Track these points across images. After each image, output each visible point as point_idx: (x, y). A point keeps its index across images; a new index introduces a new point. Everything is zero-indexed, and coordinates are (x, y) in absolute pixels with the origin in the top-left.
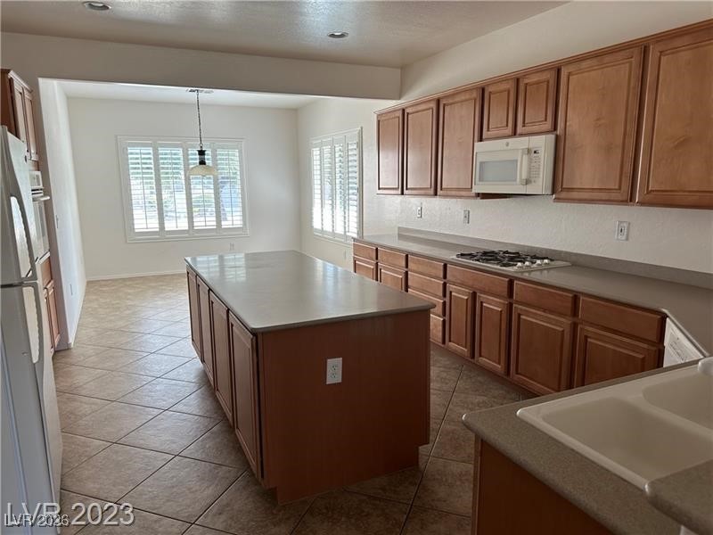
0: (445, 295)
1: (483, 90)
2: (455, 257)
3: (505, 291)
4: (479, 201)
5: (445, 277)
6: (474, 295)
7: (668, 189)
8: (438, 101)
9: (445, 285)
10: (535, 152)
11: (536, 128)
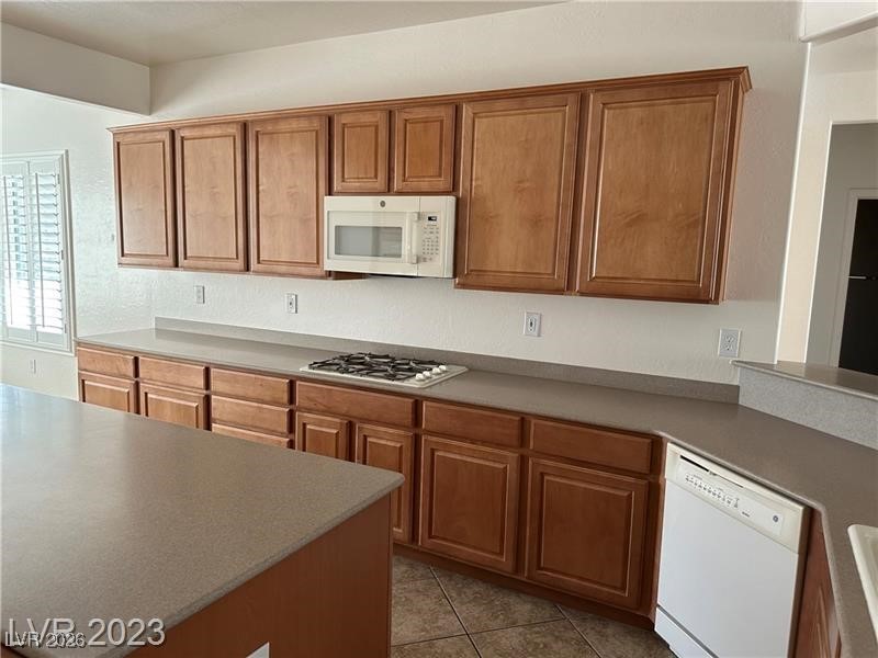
0: (291, 429)
1: (331, 120)
2: (306, 369)
3: (408, 419)
4: (331, 283)
5: (292, 400)
6: (350, 426)
7: (619, 275)
8: (245, 126)
9: (291, 415)
10: (430, 219)
11: (424, 186)
